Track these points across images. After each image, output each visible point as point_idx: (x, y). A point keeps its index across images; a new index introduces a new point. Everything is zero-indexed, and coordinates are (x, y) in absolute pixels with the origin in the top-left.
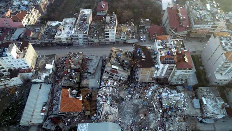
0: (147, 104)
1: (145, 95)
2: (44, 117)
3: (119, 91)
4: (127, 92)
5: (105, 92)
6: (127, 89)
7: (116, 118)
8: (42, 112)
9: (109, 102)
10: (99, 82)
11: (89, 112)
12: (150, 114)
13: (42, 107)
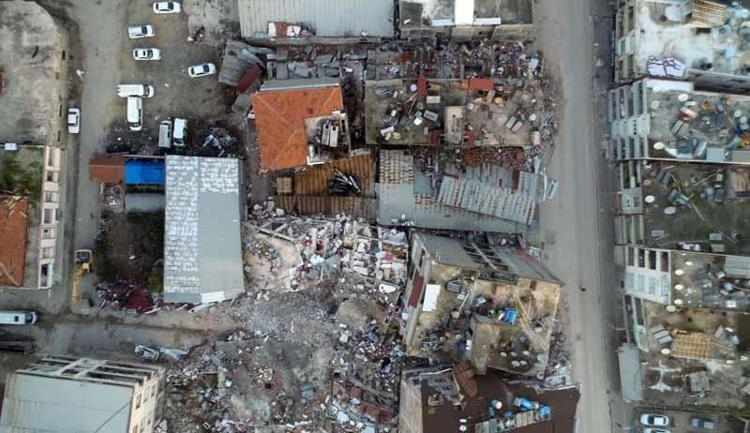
0: (303, 401)
1: (339, 396)
2: (262, 36)
3: (358, 303)
4: (361, 328)
5: (350, 248)
6: (374, 331)
7: (264, 283)
8: (277, 29)
9: (316, 260)
10: (400, 221)
11: (287, 190)
12: (270, 403)
13: (299, 21)
